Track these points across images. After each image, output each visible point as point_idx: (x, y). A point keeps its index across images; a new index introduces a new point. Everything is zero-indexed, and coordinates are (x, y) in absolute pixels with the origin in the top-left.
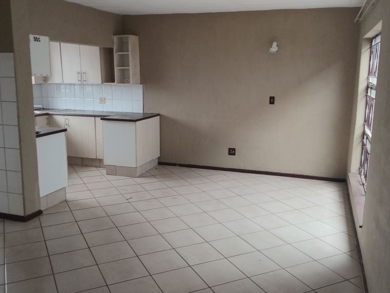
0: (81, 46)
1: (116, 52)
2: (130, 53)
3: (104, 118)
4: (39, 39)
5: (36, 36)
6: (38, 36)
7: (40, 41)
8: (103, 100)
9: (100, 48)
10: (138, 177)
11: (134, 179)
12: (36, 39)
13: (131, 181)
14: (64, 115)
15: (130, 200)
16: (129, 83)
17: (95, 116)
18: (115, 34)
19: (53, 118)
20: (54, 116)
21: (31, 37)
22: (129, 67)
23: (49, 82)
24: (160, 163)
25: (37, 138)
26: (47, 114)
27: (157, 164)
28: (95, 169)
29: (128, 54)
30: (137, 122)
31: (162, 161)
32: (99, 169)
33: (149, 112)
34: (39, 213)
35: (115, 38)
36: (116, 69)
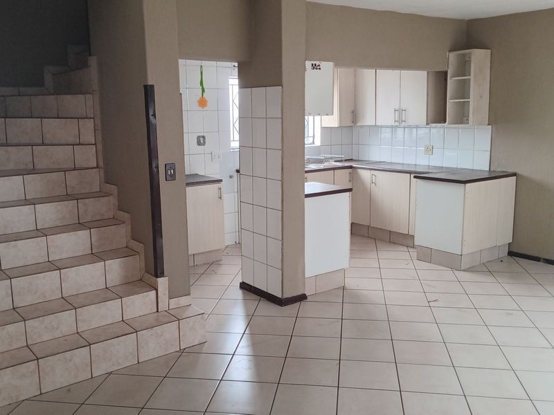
0: (402, 71)
1: (451, 77)
2: (472, 77)
3: (419, 176)
4: (319, 66)
5: (314, 63)
6: (317, 63)
7: (320, 69)
8: (430, 150)
9: (428, 73)
10: (464, 270)
11: (456, 272)
12: (314, 67)
13: (449, 274)
14: (371, 169)
15: (432, 304)
16: (468, 123)
17: (410, 173)
18: (451, 51)
19: (357, 173)
20: (359, 171)
21: (308, 64)
22: (469, 98)
23: (359, 124)
24: (511, 254)
25: (306, 199)
26: (351, 167)
27: (507, 254)
28: (405, 249)
29: (470, 79)
30: (468, 185)
31: (515, 250)
32: (411, 250)
33: (499, 170)
34: (302, 298)
35: (452, 56)
36: (450, 102)
